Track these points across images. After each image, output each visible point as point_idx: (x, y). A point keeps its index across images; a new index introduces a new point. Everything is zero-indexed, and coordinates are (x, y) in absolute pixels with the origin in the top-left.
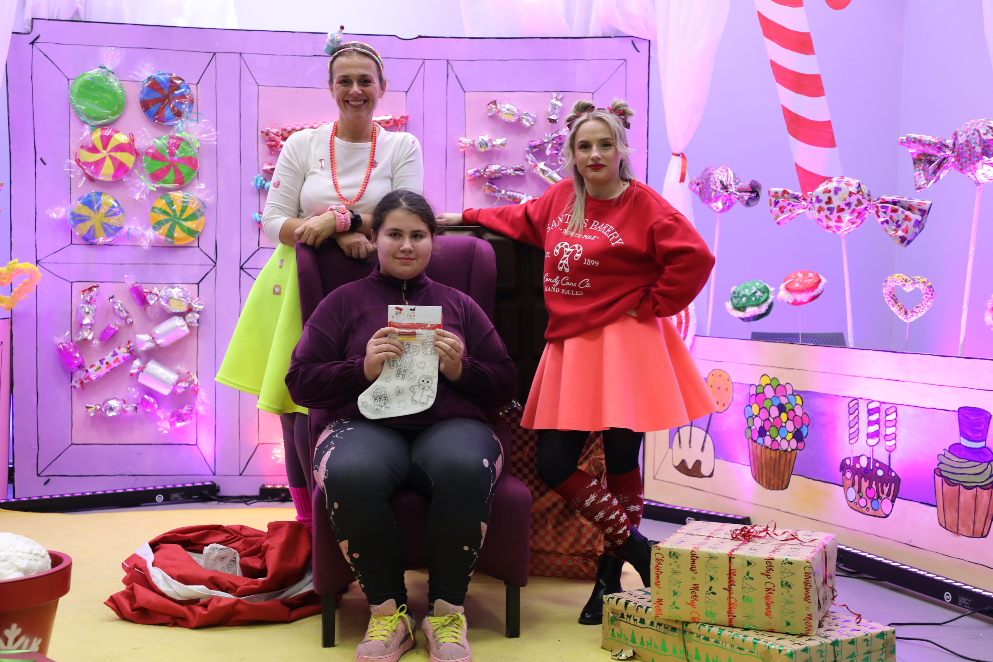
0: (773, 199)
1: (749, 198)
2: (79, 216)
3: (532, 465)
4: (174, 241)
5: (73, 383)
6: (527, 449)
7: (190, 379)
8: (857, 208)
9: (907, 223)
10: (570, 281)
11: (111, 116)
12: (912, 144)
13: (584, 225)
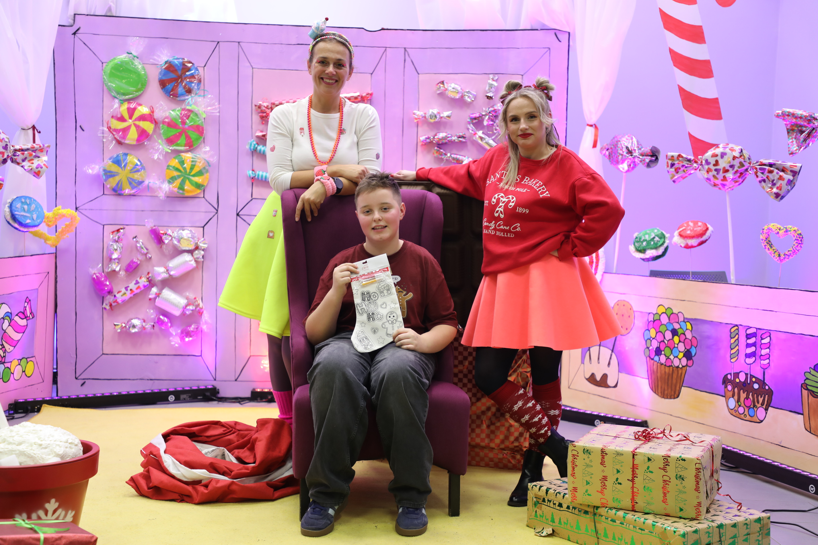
0: (670, 162)
1: (650, 161)
2: (110, 172)
3: (470, 376)
4: (185, 192)
5: (104, 305)
6: (466, 363)
7: (196, 303)
8: (739, 170)
9: (780, 182)
10: (504, 225)
11: (136, 92)
12: (786, 117)
13: (517, 180)
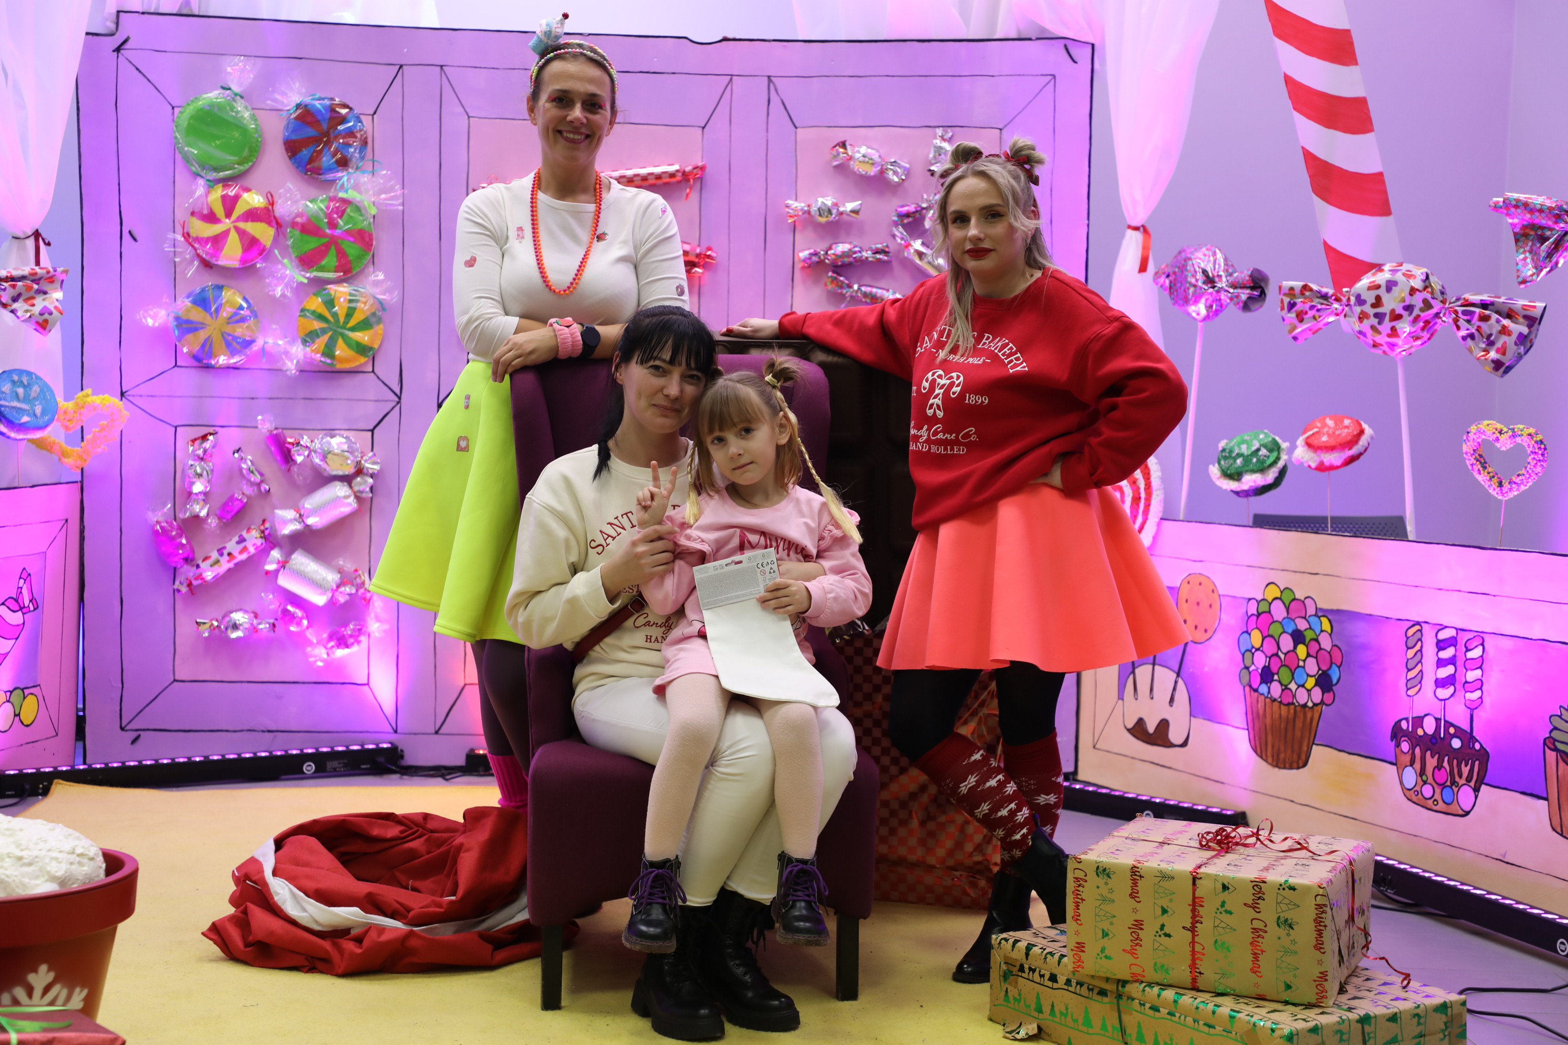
0: (1287, 300)
1: (1249, 298)
2: (188, 322)
4: (336, 362)
5: (177, 585)
6: (879, 698)
7: (358, 581)
8: (1422, 314)
9: (1504, 338)
10: (944, 432)
11: (238, 164)
12: (1513, 210)
13: (971, 342)
